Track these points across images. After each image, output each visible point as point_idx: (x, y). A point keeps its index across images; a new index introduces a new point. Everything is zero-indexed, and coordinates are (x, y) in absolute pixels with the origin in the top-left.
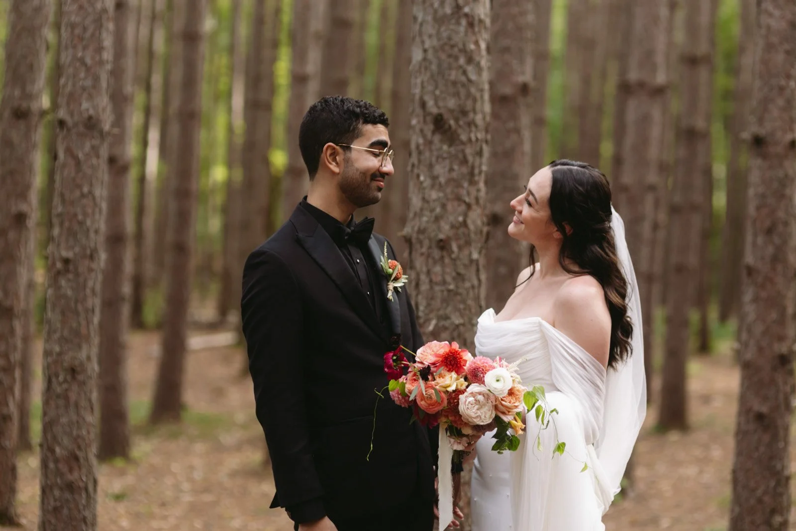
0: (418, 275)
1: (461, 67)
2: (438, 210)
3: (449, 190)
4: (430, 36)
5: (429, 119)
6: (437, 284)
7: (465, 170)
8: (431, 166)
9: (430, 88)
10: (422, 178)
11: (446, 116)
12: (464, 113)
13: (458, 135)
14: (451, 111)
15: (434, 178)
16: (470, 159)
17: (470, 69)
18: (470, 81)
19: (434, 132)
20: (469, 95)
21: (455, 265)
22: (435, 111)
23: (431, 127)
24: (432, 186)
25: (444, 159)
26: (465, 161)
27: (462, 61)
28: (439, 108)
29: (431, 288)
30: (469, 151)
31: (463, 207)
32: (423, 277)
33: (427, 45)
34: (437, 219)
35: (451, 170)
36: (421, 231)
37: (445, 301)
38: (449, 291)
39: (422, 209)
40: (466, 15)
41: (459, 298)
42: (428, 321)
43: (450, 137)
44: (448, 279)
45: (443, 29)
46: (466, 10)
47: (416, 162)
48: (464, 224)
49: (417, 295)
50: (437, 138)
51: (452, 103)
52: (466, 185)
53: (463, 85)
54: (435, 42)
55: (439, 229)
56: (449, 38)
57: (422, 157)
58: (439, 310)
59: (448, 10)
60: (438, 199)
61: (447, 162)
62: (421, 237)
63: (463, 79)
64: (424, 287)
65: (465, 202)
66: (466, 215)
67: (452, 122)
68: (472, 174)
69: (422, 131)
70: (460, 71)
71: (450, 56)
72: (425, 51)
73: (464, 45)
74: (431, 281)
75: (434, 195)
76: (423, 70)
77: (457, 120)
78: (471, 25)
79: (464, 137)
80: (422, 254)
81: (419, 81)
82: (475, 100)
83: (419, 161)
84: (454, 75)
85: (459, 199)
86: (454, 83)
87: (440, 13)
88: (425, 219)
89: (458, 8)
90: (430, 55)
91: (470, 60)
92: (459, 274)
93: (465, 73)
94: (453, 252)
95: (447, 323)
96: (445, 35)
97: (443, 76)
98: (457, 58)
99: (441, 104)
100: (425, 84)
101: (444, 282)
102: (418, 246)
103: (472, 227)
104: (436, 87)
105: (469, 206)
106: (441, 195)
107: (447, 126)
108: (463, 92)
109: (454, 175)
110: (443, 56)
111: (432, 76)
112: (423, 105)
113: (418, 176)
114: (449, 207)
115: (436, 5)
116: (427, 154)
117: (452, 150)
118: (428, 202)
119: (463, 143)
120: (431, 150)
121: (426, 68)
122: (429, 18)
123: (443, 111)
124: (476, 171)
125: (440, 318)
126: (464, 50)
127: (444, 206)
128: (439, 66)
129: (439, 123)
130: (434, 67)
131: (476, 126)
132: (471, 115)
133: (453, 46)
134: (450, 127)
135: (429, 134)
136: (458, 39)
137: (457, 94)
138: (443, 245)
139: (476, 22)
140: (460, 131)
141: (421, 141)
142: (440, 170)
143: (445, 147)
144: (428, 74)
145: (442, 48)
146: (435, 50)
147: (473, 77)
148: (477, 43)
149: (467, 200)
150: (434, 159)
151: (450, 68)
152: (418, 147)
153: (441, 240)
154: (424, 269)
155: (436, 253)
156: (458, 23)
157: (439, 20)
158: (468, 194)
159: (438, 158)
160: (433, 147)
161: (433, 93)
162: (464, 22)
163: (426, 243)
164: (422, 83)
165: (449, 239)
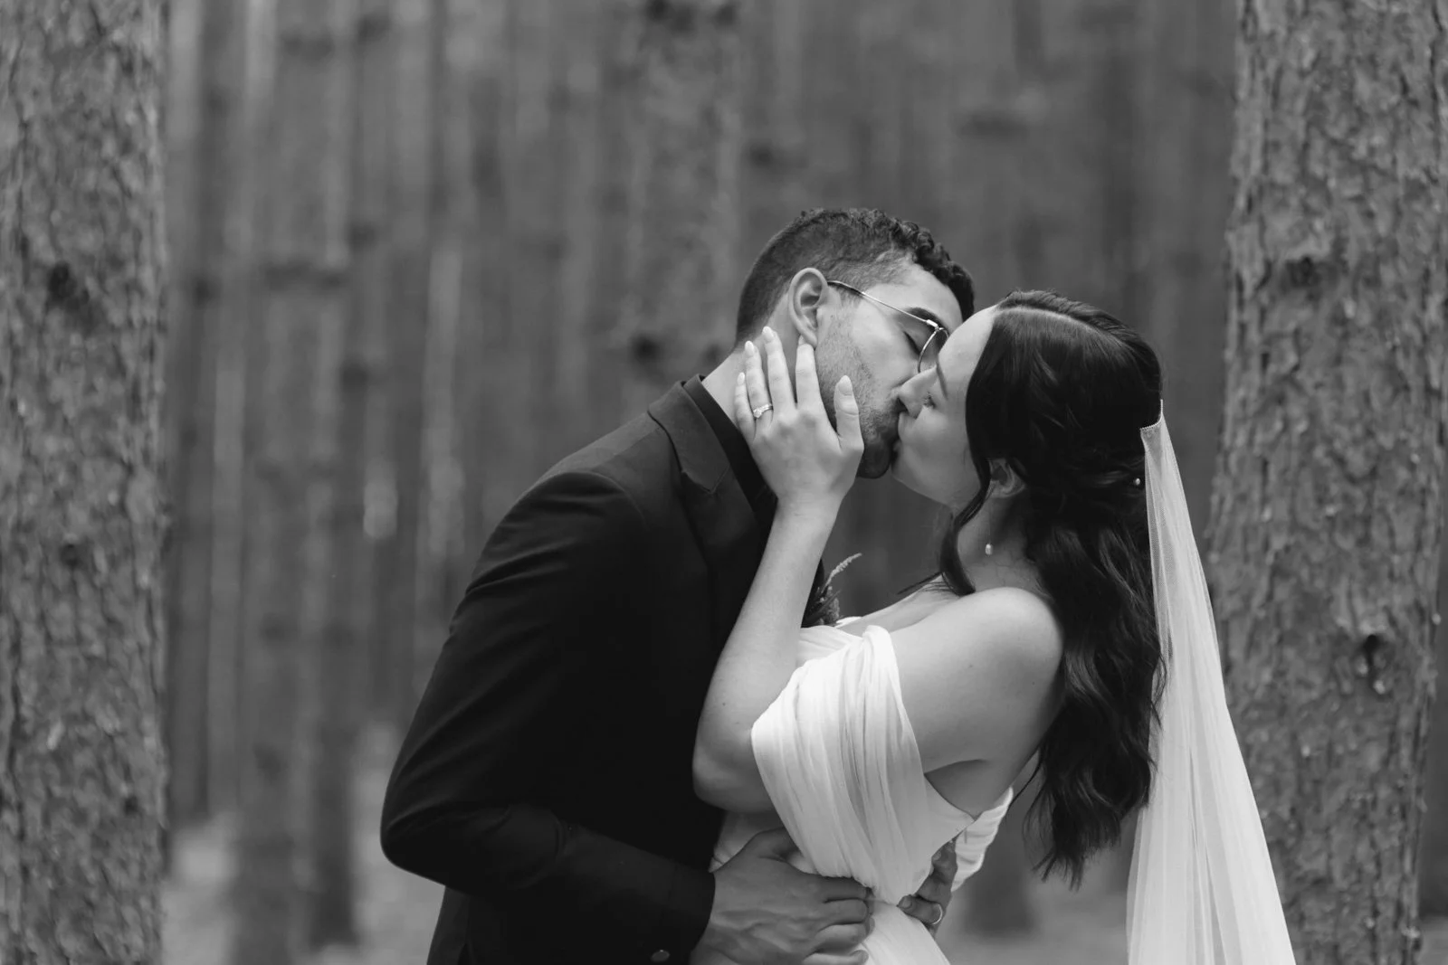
0: (17, 623)
1: (105, 162)
2: (62, 479)
3: (85, 434)
4: (36, 93)
5: (36, 276)
6: (61, 643)
7: (119, 389)
8: (42, 382)
9: (37, 207)
10: (22, 408)
11: (76, 269)
12: (116, 263)
13: (104, 313)
14: (88, 259)
15: (51, 408)
16: (131, 364)
17: (128, 167)
18: (126, 193)
19: (48, 307)
20: (125, 223)
21: (103, 603)
22: (50, 258)
23: (43, 293)
24: (48, 426)
25: (73, 365)
26: (119, 369)
27: (110, 147)
28: (59, 251)
29: (50, 653)
30: (128, 346)
31: (117, 473)
32: (30, 630)
33: (30, 111)
34: (60, 499)
35: (90, 389)
36: (23, 527)
37: (83, 682)
38: (91, 659)
39: (23, 478)
40: (117, 49)
41: (111, 673)
42: (44, 726)
43: (84, 314)
44: (88, 631)
45: (65, 76)
46: (118, 36)
47: (7, 373)
48: (122, 508)
49: (15, 672)
50: (56, 319)
51: (89, 241)
52: (122, 421)
53: (113, 202)
54: (48, 106)
55: (65, 519)
56: (81, 97)
57: (22, 362)
58: (67, 701)
59: (77, 35)
60: (62, 455)
61: (81, 373)
62: (23, 539)
63: (112, 187)
64: (33, 651)
65: (122, 462)
66: (123, 490)
67: (91, 284)
68: (134, 398)
69: (20, 304)
70: (106, 171)
71: (82, 137)
72: (25, 126)
73: (113, 114)
74: (48, 638)
75: (51, 444)
76: (20, 167)
77: (101, 279)
78: (127, 68)
79: (116, 317)
80: (25, 578)
81: (11, 192)
82: (138, 237)
83: (15, 368)
84: (90, 179)
85: (108, 453)
86: (94, 197)
87: (58, 42)
88: (31, 499)
89: (99, 31)
90: (37, 134)
91: (126, 147)
92: (111, 621)
93: (116, 174)
94: (95, 570)
95: (87, 731)
96: (69, 90)
97: (68, 181)
98: (98, 143)
99: (64, 242)
100: (26, 198)
101: (79, 639)
102: (17, 560)
103: (136, 516)
104: (52, 205)
105: (129, 469)
106: (68, 444)
107: (78, 293)
108: (112, 217)
109: (98, 400)
110: (67, 137)
111: (43, 181)
112: (23, 245)
113: (13, 405)
114: (87, 471)
115: (49, 23)
116: (34, 354)
117: (93, 345)
118: (37, 461)
119: (113, 329)
120: (41, 345)
121: (27, 164)
122: (34, 53)
123: (68, 258)
124: (144, 392)
125: (70, 720)
126: (113, 125)
127: (74, 470)
128: (59, 157)
129: (60, 284)
130: (46, 161)
131: (142, 292)
132: (131, 270)
133: (88, 116)
134: (86, 293)
135: (37, 311)
136: (97, 99)
137: (100, 222)
138: (74, 557)
139: (138, 65)
140: (108, 303)
141: (18, 325)
142: (62, 388)
143: (75, 339)
144: (33, 176)
145: (65, 119)
146: (49, 124)
147: (134, 183)
148: (140, 110)
149: (125, 454)
150: (49, 368)
151: (83, 162)
152: (10, 337)
153: (70, 547)
154: (33, 612)
155: (60, 575)
156: (100, 65)
157: (57, 58)
158: (129, 442)
159: (58, 364)
160: (47, 339)
161: (46, 218)
162: (112, 63)
163: (36, 552)
164: (20, 196)
165: (87, 543)
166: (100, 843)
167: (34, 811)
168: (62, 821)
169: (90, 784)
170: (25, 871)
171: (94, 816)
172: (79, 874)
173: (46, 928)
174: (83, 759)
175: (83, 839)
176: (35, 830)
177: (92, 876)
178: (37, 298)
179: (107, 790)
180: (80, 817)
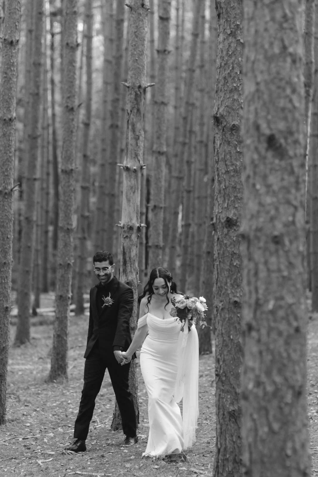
0: (256, 264)
1: (287, 96)
2: (272, 212)
3: (281, 196)
4: (262, 72)
5: (263, 139)
6: (273, 271)
7: (292, 179)
8: (265, 177)
9: (263, 114)
10: (258, 186)
11: (277, 136)
12: (291, 133)
13: (287, 152)
14: (281, 132)
15: (268, 186)
16: (296, 170)
17: (295, 98)
18: (294, 107)
19: (267, 150)
20: (294, 119)
21: (287, 257)
22: (267, 132)
23: (265, 145)
24: (267, 193)
25: (276, 171)
26: (292, 172)
27: (288, 91)
28: (271, 129)
29: (269, 276)
30: (295, 163)
31: (292, 209)
32: (261, 267)
33: (259, 79)
34: (272, 219)
35: (282, 179)
36: (259, 230)
37: (281, 285)
38: (284, 277)
39: (258, 212)
40: (291, 54)
42: (267, 301)
43: (280, 152)
44: (283, 267)
45: (272, 65)
46: (291, 50)
47: (251, 174)
48: (294, 222)
49: (256, 281)
50: (270, 154)
51: (282, 125)
52: (293, 191)
53: (290, 111)
54: (266, 77)
55: (274, 227)
56: (278, 73)
57: (257, 170)
58: (276, 292)
59: (276, 50)
60: (272, 203)
61: (279, 173)
62: (259, 234)
63: (289, 106)
64: (263, 274)
65: (293, 205)
66: (294, 216)
67: (282, 141)
68: (297, 182)
69: (256, 149)
70: (287, 99)
71: (279, 87)
72: (258, 84)
73: (290, 78)
74: (268, 269)
75: (268, 200)
76: (256, 99)
77: (286, 139)
78: (294, 62)
79: (291, 153)
80: (259, 248)
81: (252, 108)
82: (298, 124)
83: (255, 173)
84: (282, 103)
85: (289, 203)
86: (283, 109)
87: (270, 53)
88: (261, 219)
89: (285, 48)
90: (262, 87)
91: (294, 91)
92: (290, 263)
93: (291, 101)
94: (285, 245)
95: (282, 303)
96: (274, 70)
97: (274, 104)
98: (284, 89)
99: (273, 126)
100: (259, 111)
101: (279, 270)
102: (256, 241)
103: (298, 225)
104: (268, 113)
105: (296, 208)
106: (275, 199)
107: (278, 144)
108: (290, 117)
109: (285, 183)
110: (273, 87)
111: (264, 104)
112: (257, 127)
113: (254, 185)
114: (282, 209)
115: (266, 46)
116: (262, 167)
117: (283, 163)
118: (263, 206)
119: (291, 158)
120: (265, 164)
121: (259, 98)
122: (261, 57)
123: (274, 132)
124: (301, 180)
125: (277, 299)
126: (289, 83)
127: (277, 209)
128: (270, 95)
129: (271, 141)
130: (266, 97)
131: (299, 144)
132: (296, 136)
133: (281, 80)
134: (281, 144)
135: (263, 151)
136: (284, 73)
137: (285, 119)
138: (277, 240)
139: (298, 60)
140: (288, 148)
141: (256, 156)
142: (272, 179)
143: (277, 161)
144: (261, 102)
145: (272, 81)
146: (267, 83)
147: (297, 104)
148: (298, 77)
149: (294, 202)
150: (268, 171)
151: (279, 97)
152: (253, 162)
153: (276, 237)
154: (262, 260)
155: (272, 247)
156: (285, 61)
157: (270, 59)
158: (295, 198)
159: (271, 170)
160: (267, 162)
161: (266, 117)
162: (289, 60)
163: (263, 238)
164: (256, 109)
165: (282, 235)
166: (287, 343)
167: (264, 331)
168: (274, 335)
169: (284, 322)
170: (261, 353)
171: (285, 334)
172: (280, 354)
173: (268, 373)
174: (281, 313)
175: (281, 342)
176: (264, 338)
177: (285, 355)
178: (263, 146)
179: (289, 324)
180: (280, 334)
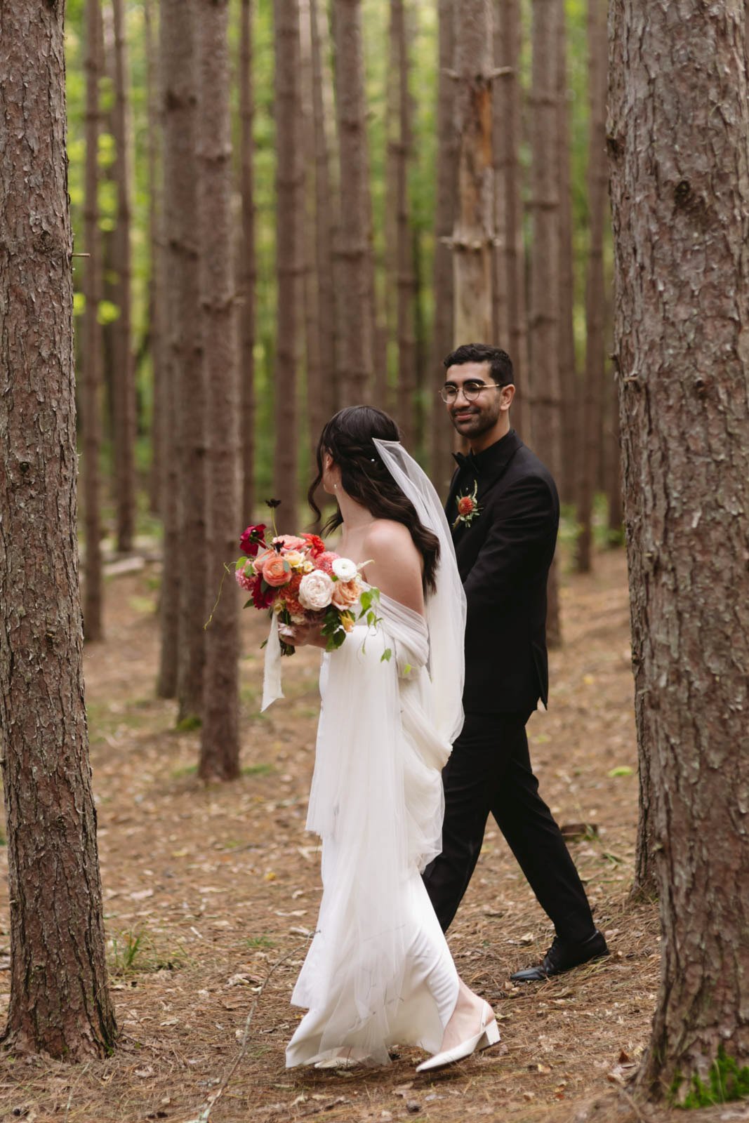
0: (665, 440)
1: (712, 103)
2: (692, 336)
3: (706, 303)
4: (658, 58)
5: (666, 191)
6: (697, 454)
7: (728, 269)
8: (674, 266)
9: (664, 141)
10: (661, 286)
11: (694, 184)
12: (722, 178)
13: (716, 214)
14: (702, 176)
15: (681, 285)
16: (735, 249)
17: (725, 105)
18: (726, 123)
19: (674, 213)
20: (726, 148)
21: (725, 421)
22: (675, 177)
23: (672, 204)
24: (680, 298)
25: (695, 253)
26: (729, 254)
27: (713, 93)
28: (681, 172)
29: (690, 461)
30: (734, 237)
31: (731, 328)
32: (673, 445)
33: (655, 71)
34: (691, 350)
35: (709, 270)
36: (665, 372)
37: (713, 480)
38: (718, 463)
39: (663, 337)
40: (714, 19)
41: (734, 473)
42: (689, 512)
43: (702, 216)
44: (716, 444)
45: (679, 44)
46: (715, 10)
47: (647, 263)
48: (735, 354)
49: (665, 475)
50: (680, 222)
51: (702, 163)
52: (732, 291)
53: (718, 132)
54: (668, 67)
55: (696, 366)
56: (691, 59)
57: (658, 255)
58: (704, 495)
59: (686, 13)
60: (690, 319)
61: (701, 257)
62: (666, 381)
63: (717, 122)
64: (676, 461)
65: (732, 319)
66: (735, 341)
67: (705, 194)
68: (739, 275)
69: (654, 211)
70: (712, 110)
71: (693, 87)
72: (651, 82)
73: (715, 69)
74: (688, 449)
75: (682, 312)
76: (650, 114)
77: (711, 189)
78: (722, 34)
79: (723, 217)
80: (669, 408)
81: (643, 131)
82: (736, 156)
83: (653, 260)
84: (702, 117)
85: (723, 315)
86: (703, 131)
87: (674, 18)
88: (670, 352)
89: (702, 8)
90: (660, 88)
91: (724, 92)
92: (730, 435)
93: (718, 112)
94: (720, 401)
95: (718, 516)
96: (683, 53)
97: (685, 121)
98: (704, 91)
99: (684, 166)
100: (655, 135)
101: (710, 450)
102: (661, 396)
104: (675, 140)
105: (739, 326)
106: (694, 311)
107: (696, 201)
108: (717, 144)
109: (714, 277)
110: (682, 89)
111: (667, 121)
112: (655, 169)
113: (653, 284)
114: (708, 329)
115: (666, 6)
116: (666, 248)
117: (708, 238)
118: (673, 324)
119: (724, 227)
120: (672, 241)
121: (655, 110)
122: (655, 28)
123: (688, 176)
125: (706, 508)
126: (714, 76)
127: (700, 329)
128: (677, 104)
129: (683, 196)
130: (669, 107)
131: (741, 197)
132: (732, 180)
133: (697, 71)
134: (702, 201)
135: (667, 216)
136: (701, 59)
137: (709, 148)
138: (703, 391)
139: (730, 29)
140: (717, 207)
141: (654, 228)
142: (687, 271)
143: (696, 235)
144: (660, 119)
145: (680, 75)
146: (669, 79)
147: (731, 118)
148: (732, 63)
149: (735, 316)
150: (678, 256)
151: (695, 107)
152: (648, 238)
153: (700, 384)
154: (675, 433)
155: (694, 405)
156: (703, 33)
157: (673, 31)
158: (737, 306)
159: (685, 252)
160: (677, 236)
161: (670, 148)
162: (711, 30)
163: (675, 390)
164: (650, 133)
165: (712, 380)
166: (730, 594)
167: (683, 572)
168: (704, 580)
169: (722, 552)
170: (679, 614)
171: (727, 575)
172: (719, 619)
173: (696, 655)
174: (716, 535)
175: (719, 592)
176: (685, 586)
177: (727, 617)
178: (666, 207)
179: (735, 557)
180: (716, 576)
